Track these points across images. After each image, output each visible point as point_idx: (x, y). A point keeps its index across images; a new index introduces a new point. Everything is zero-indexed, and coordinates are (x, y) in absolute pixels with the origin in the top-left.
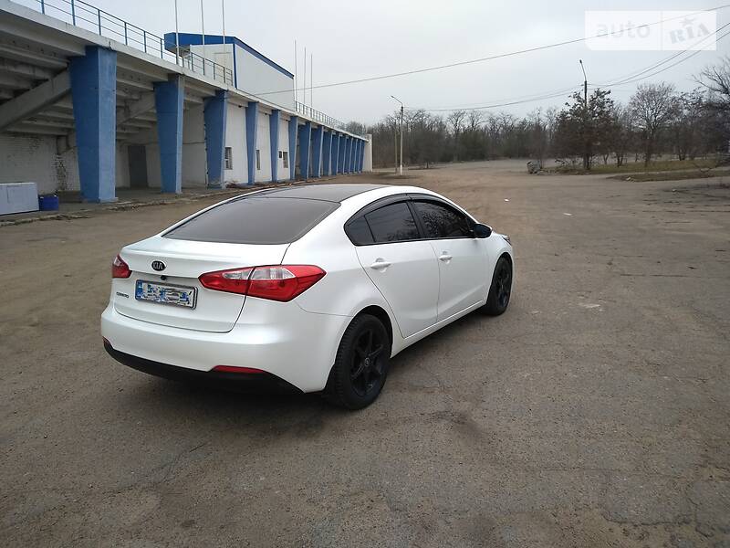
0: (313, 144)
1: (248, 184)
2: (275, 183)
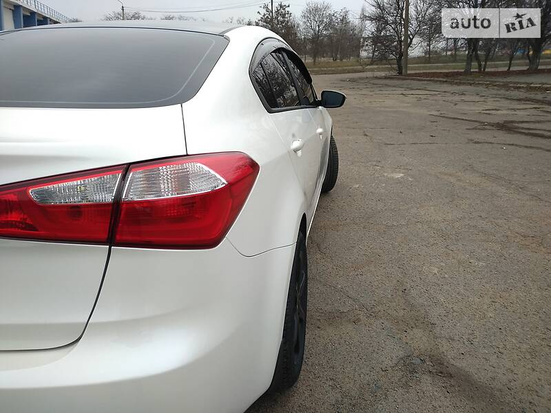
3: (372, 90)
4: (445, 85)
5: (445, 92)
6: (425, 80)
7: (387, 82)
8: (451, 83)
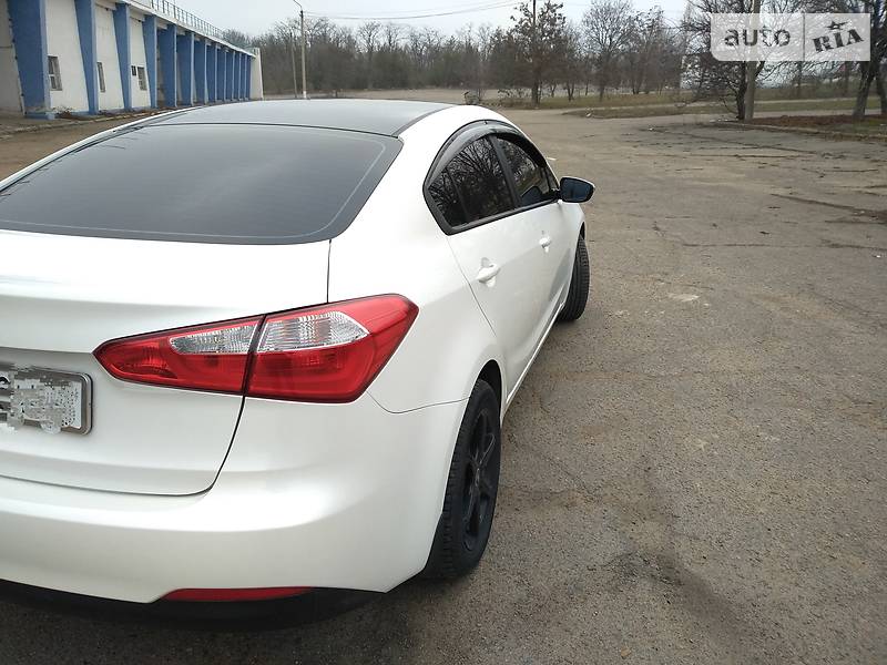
0: (179, 57)
1: (89, 113)
2: (129, 113)
3: (687, 146)
4: (814, 140)
5: (811, 153)
6: (780, 131)
7: (717, 133)
8: (825, 137)
